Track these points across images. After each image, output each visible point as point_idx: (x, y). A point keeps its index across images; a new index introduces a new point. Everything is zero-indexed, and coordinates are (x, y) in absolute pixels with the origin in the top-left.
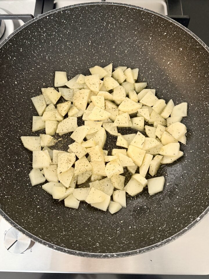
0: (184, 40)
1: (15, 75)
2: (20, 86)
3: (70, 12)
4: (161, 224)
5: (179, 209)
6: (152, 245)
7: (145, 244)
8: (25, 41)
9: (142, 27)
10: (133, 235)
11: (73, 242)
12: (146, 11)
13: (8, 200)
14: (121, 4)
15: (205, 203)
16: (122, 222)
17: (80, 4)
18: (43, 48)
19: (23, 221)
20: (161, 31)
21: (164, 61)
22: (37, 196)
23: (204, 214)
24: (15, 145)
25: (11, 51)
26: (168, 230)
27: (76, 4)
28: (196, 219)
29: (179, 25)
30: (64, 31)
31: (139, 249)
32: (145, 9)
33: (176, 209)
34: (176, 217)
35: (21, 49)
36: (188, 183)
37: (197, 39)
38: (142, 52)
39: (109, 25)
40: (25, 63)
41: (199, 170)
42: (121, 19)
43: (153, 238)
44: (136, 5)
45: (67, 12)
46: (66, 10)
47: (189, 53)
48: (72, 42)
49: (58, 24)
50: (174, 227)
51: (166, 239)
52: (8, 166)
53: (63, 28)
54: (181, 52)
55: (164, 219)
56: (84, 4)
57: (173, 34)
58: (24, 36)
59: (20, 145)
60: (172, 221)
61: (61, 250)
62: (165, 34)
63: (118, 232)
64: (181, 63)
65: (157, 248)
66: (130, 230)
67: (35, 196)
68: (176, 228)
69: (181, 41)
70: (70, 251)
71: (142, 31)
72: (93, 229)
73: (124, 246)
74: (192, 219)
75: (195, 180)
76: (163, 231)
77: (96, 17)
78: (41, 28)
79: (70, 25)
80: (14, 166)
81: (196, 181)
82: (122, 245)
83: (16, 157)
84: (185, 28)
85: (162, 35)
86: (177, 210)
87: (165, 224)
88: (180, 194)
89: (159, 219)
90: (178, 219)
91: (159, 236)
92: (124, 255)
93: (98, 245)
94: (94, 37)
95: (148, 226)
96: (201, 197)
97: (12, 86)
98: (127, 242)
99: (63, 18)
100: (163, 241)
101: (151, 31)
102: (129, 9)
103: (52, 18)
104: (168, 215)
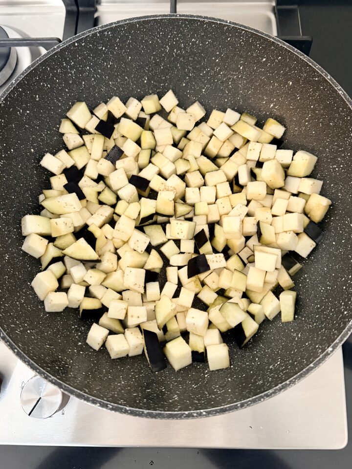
0: (294, 69)
1: (30, 138)
2: (39, 155)
3: (111, 34)
4: (272, 360)
5: (299, 335)
6: (261, 395)
7: (249, 393)
8: (43, 85)
9: (227, 51)
10: (230, 379)
11: (138, 396)
12: (232, 25)
13: (33, 337)
14: (192, 16)
15: (340, 324)
17: (127, 20)
18: (71, 93)
19: (57, 368)
20: (257, 56)
21: (264, 102)
22: (76, 326)
23: (338, 341)
25: (21, 101)
26: (283, 370)
27: (120, 20)
28: (326, 351)
29: (285, 45)
30: (104, 63)
31: (240, 402)
32: (230, 23)
34: (295, 348)
35: (37, 96)
36: (312, 293)
37: (315, 67)
38: (229, 91)
39: (175, 50)
40: (44, 118)
41: (328, 272)
42: (193, 40)
43: (261, 382)
44: (216, 17)
45: (106, 33)
46: (105, 30)
47: (303, 90)
48: (117, 81)
49: (94, 54)
50: (292, 364)
51: (281, 383)
52: (29, 284)
53: (102, 60)
54: (290, 88)
55: (277, 351)
56: (133, 20)
57: (277, 59)
58: (39, 75)
60: (290, 354)
61: (120, 410)
62: (264, 60)
63: (206, 376)
64: (291, 106)
65: (268, 398)
66: (225, 372)
67: (73, 327)
68: (296, 366)
69: (290, 70)
70: (133, 410)
71: (227, 57)
72: (167, 373)
73: (216, 397)
74: (320, 351)
75: (322, 289)
76: (276, 371)
77: (152, 39)
78: (66, 61)
79: (112, 53)
81: (324, 290)
82: (213, 396)
84: (296, 49)
85: (259, 62)
86: (296, 337)
87: (279, 360)
88: (300, 311)
89: (269, 352)
90: (299, 351)
91: (270, 379)
92: (218, 412)
93: (176, 398)
94: (152, 70)
95: (253, 364)
96: (333, 315)
97: (27, 156)
98: (222, 390)
99: (101, 44)
100: (277, 387)
101: (241, 56)
102: (205, 24)
103: (83, 44)
104: (282, 346)
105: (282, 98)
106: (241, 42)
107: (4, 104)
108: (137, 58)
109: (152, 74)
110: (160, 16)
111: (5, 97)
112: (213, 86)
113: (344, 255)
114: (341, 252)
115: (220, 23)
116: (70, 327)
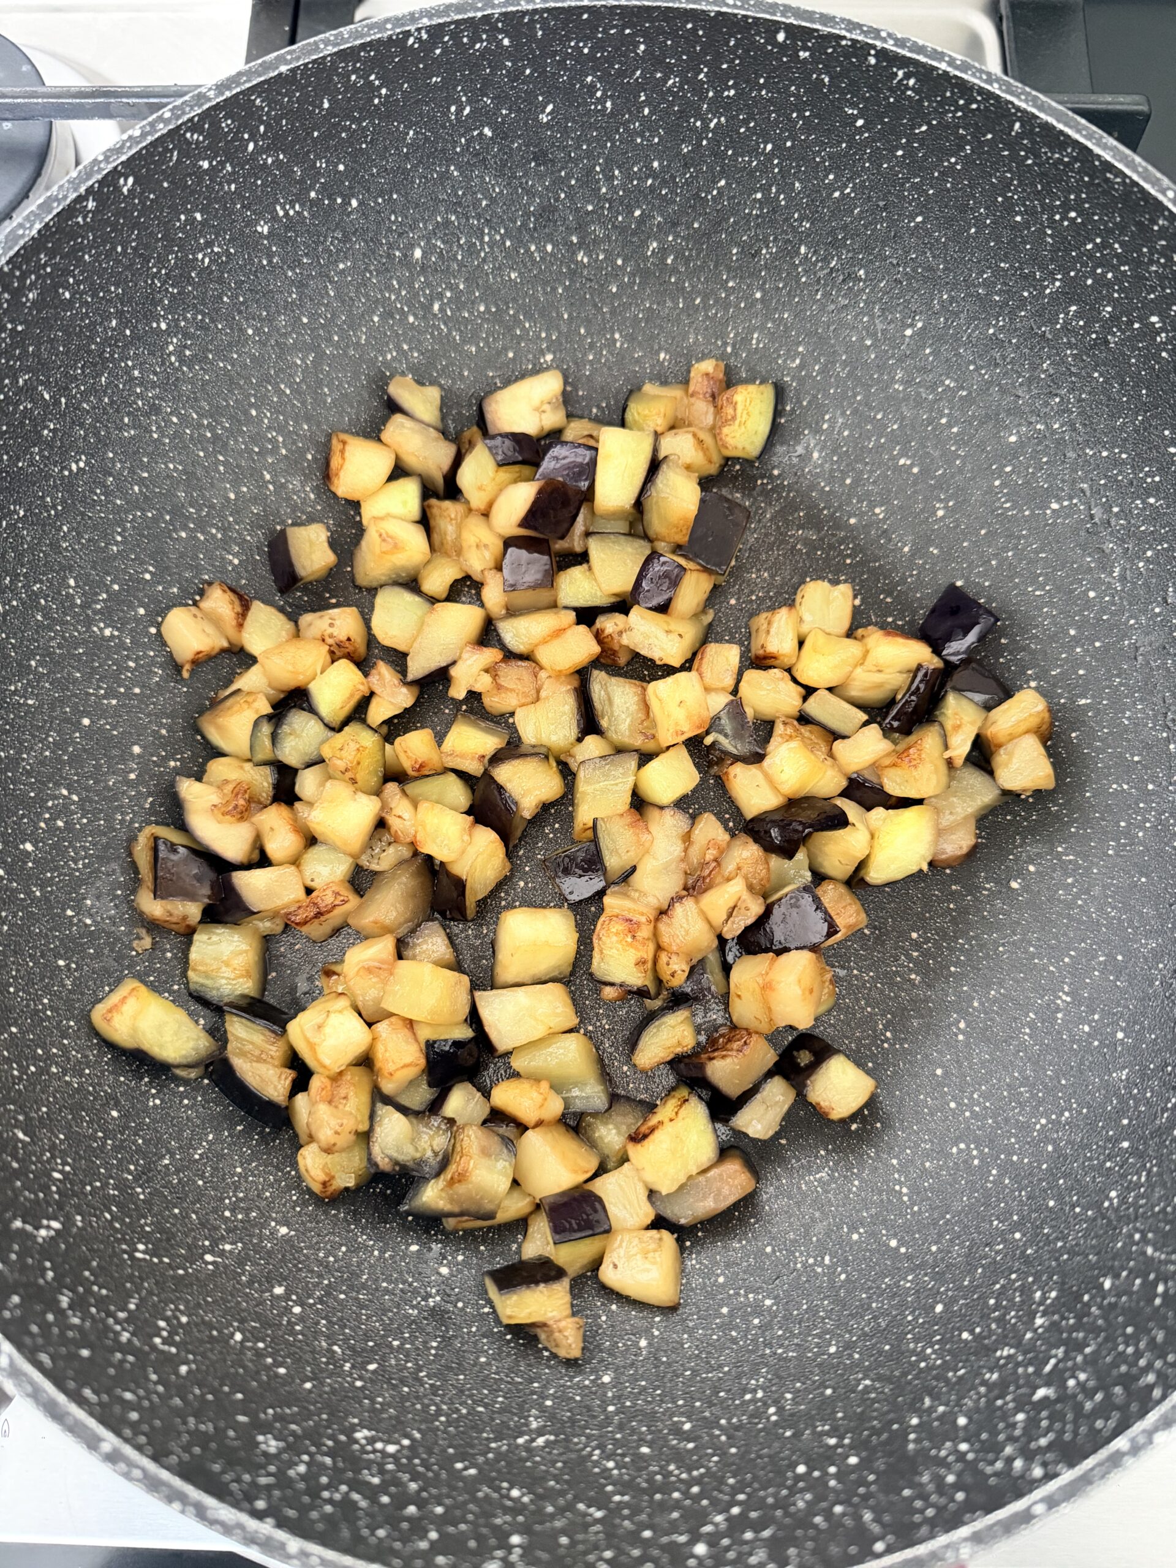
2: (428, 284)
3: (913, 89)
4: (397, 1418)
5: (541, 1441)
8: (593, 85)
10: (238, 1337)
16: (284, 1230)
17: (997, 80)
18: (665, 184)
22: (75, 798)
24: (189, 518)
25: (487, 82)
27: (975, 64)
30: (827, 171)
33: (534, 1425)
34: (481, 1459)
35: (550, 108)
36: (721, 1367)
38: (1127, 574)
39: (1074, 308)
41: (827, 1368)
42: (1154, 319)
45: (901, 73)
46: (904, 62)
48: (826, 260)
49: (816, 115)
52: (72, 582)
53: (831, 156)
55: (438, 1410)
56: (1018, 97)
58: (600, 46)
59: (214, 536)
63: (209, 1258)
66: (261, 1303)
67: (65, 792)
72: (134, 1142)
75: (754, 1391)
77: (1031, 212)
78: (714, 67)
79: (876, 158)
80: (104, 600)
81: (754, 1400)
82: (125, 1336)
83: (147, 571)
86: (530, 1432)
87: (406, 1442)
88: (634, 1380)
89: (422, 1384)
93: (43, 1233)
94: (956, 314)
95: (347, 1366)
97: (390, 255)
98: (172, 1344)
99: (863, 99)
103: (803, 55)
104: (472, 1412)
107: (419, 40)
111: (436, 21)
113: (916, 1377)
114: (926, 1358)
116: (57, 785)
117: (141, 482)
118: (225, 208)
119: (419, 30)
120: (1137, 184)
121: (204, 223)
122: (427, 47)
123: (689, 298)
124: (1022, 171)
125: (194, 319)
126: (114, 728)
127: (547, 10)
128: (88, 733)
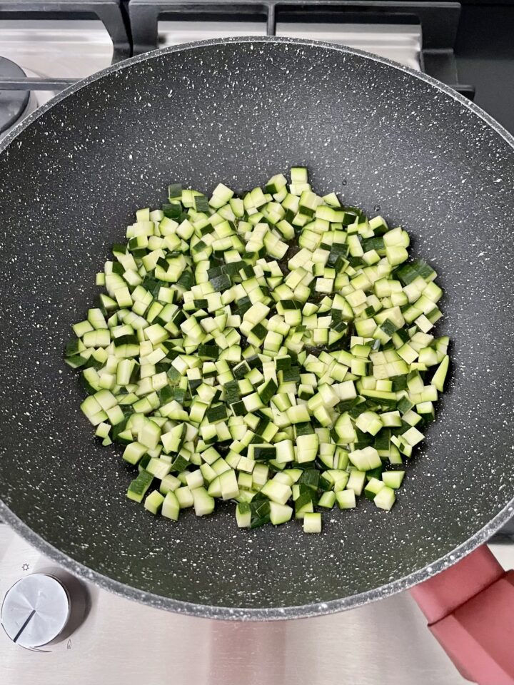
2: (136, 168)
3: (304, 55)
4: (251, 586)
5: (313, 579)
8: (186, 80)
9: (453, 148)
10: (175, 575)
11: (39, 512)
12: (473, 111)
16: (178, 541)
17: (333, 44)
18: (220, 111)
20: (491, 172)
21: (474, 245)
22: (41, 393)
25: (146, 86)
27: (324, 41)
30: (280, 93)
32: (471, 106)
34: (292, 589)
35: (171, 91)
36: (376, 538)
38: (434, 208)
39: (384, 118)
40: (169, 125)
41: (419, 522)
42: (413, 113)
45: (298, 51)
46: (298, 47)
48: (288, 126)
49: (272, 73)
53: (280, 86)
55: (267, 582)
56: (342, 48)
58: (186, 65)
60: (279, 592)
62: (499, 180)
63: (151, 553)
64: (508, 265)
66: (179, 564)
67: (36, 391)
71: (451, 158)
72: (105, 519)
75: (393, 539)
77: (358, 89)
78: (230, 64)
79: (297, 83)
80: (34, 313)
81: (394, 541)
82: (131, 575)
83: (49, 299)
85: (490, 182)
86: (308, 578)
87: (259, 591)
88: (343, 553)
89: (257, 576)
93: (83, 547)
94: (342, 133)
95: (224, 577)
97: (120, 159)
99: (287, 63)
101: (469, 165)
102: (436, 94)
103: (261, 52)
105: (499, 248)
106: (476, 141)
107: (119, 74)
108: (327, 107)
109: (340, 138)
110: (381, 58)
111: (125, 66)
112: (414, 192)
113: (454, 508)
114: (455, 502)
115: (457, 101)
116: (33, 389)
117: (40, 264)
118: (55, 150)
119: (119, 71)
120: (392, 67)
121: (49, 156)
122: (122, 77)
123: (239, 152)
124: (351, 74)
125: (49, 195)
126: (49, 364)
127: (165, 55)
128: (39, 367)
